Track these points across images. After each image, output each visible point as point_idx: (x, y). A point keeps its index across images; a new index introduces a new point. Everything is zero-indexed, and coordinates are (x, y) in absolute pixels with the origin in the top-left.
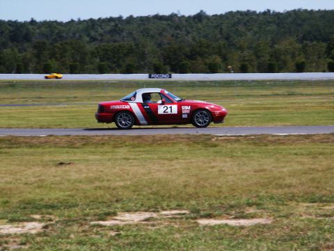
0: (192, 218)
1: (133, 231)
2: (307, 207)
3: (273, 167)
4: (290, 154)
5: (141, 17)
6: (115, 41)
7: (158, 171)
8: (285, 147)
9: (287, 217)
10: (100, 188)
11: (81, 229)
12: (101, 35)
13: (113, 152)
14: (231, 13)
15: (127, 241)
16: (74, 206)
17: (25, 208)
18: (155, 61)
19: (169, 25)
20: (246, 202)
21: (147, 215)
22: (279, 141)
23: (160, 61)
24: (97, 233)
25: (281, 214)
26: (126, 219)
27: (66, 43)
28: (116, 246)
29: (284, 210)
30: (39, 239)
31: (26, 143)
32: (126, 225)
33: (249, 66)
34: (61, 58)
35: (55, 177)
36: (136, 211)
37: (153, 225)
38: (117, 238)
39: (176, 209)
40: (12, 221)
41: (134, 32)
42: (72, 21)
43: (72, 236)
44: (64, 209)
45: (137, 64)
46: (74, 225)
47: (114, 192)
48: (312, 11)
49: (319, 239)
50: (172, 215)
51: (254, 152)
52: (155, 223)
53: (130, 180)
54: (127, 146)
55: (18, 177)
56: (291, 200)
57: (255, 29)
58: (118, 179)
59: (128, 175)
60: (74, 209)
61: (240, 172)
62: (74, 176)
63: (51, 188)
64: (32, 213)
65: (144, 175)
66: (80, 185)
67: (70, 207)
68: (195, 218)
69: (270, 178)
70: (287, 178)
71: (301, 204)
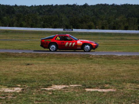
0: (83, 88)
1: (59, 93)
2: (130, 85)
3: (116, 68)
4: (123, 63)
5: (61, 5)
6: (50, 15)
7: (69, 68)
8: (120, 60)
9: (122, 89)
10: (45, 75)
11: (37, 91)
12: (44, 12)
13: (49, 60)
14: (98, 5)
15: (57, 97)
16: (34, 82)
17: (14, 82)
18: (66, 23)
19: (72, 9)
20: (105, 82)
21: (64, 86)
22: (118, 58)
23: (68, 23)
24: (44, 93)
25: (120, 88)
26: (56, 88)
27: (30, 15)
28: (52, 98)
29: (121, 86)
30: (20, 94)
31: (13, 55)
32: (56, 90)
33: (105, 27)
34: (27, 21)
35: (26, 69)
36: (60, 85)
37: (67, 91)
38: (52, 95)
39: (76, 84)
40: (9, 87)
41: (58, 11)
42: (32, 6)
43: (34, 94)
44: (30, 83)
45: (59, 25)
46: (34, 89)
47: (51, 76)
48: (132, 5)
49: (135, 98)
50: (74, 86)
51: (108, 62)
52: (68, 89)
53: (57, 72)
54: (55, 58)
55: (11, 69)
56: (123, 82)
57: (108, 12)
58: (52, 71)
59: (56, 70)
60: (34, 83)
61: (102, 70)
62: (34, 70)
63: (24, 74)
64: (17, 84)
65: (63, 70)
66: (36, 73)
67: (32, 82)
68: (84, 88)
69: (114, 73)
70: (122, 73)
71: (128, 84)
